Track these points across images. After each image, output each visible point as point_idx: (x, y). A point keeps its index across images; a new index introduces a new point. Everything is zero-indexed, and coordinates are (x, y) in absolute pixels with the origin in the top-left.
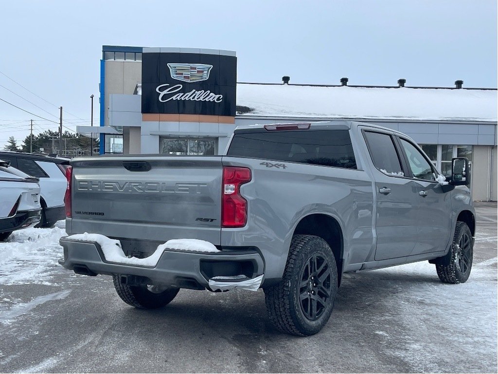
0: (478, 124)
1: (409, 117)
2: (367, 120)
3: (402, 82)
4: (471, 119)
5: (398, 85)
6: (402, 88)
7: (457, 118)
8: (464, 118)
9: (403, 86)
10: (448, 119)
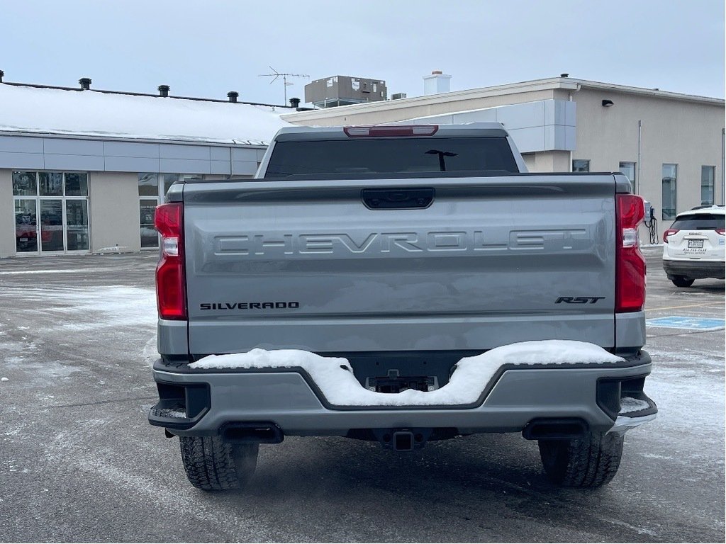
0: (210, 146)
1: (117, 134)
2: (57, 136)
3: (86, 83)
4: (200, 139)
5: (80, 87)
6: (85, 92)
7: (182, 136)
8: (191, 137)
9: (88, 89)
10: (172, 138)
